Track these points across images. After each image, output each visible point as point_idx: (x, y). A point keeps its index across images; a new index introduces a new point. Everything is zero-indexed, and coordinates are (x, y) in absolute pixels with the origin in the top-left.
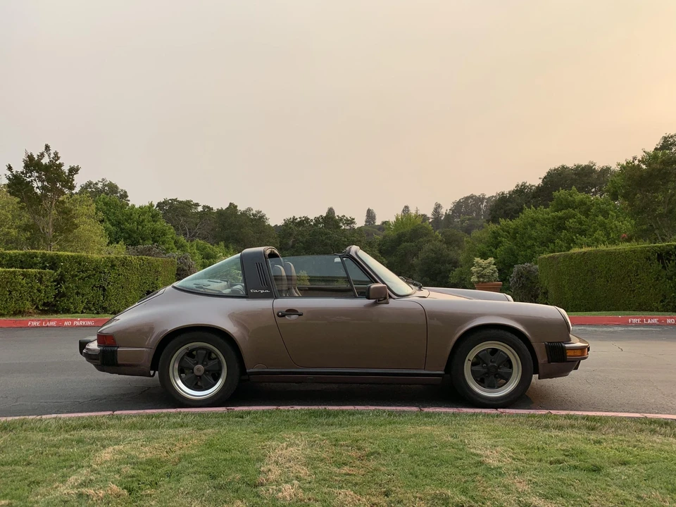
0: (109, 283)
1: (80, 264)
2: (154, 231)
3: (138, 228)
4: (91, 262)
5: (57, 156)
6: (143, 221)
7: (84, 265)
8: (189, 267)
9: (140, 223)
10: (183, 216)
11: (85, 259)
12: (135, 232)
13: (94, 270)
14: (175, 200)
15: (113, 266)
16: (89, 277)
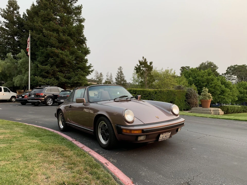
0: (154, 98)
1: (143, 92)
2: (207, 80)
3: (201, 79)
4: (148, 91)
5: (145, 60)
6: (204, 76)
7: (145, 93)
8: (191, 94)
9: (202, 77)
10: (239, 71)
11: (145, 91)
12: (200, 80)
13: (149, 94)
14: (236, 65)
15: (156, 93)
16: (147, 96)
